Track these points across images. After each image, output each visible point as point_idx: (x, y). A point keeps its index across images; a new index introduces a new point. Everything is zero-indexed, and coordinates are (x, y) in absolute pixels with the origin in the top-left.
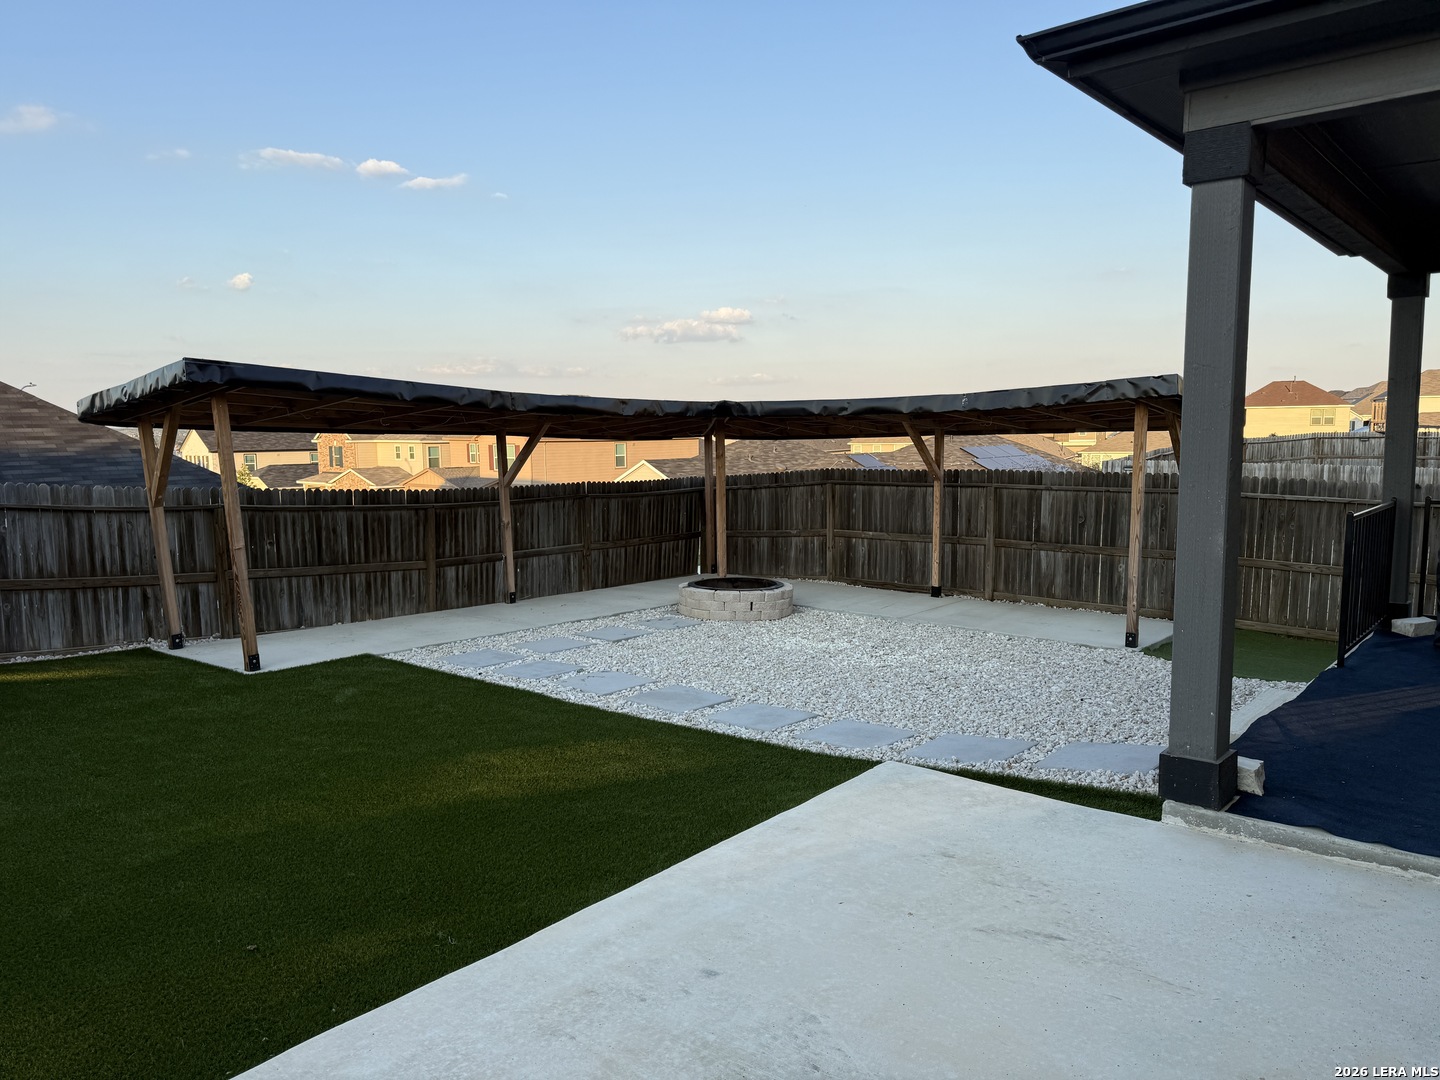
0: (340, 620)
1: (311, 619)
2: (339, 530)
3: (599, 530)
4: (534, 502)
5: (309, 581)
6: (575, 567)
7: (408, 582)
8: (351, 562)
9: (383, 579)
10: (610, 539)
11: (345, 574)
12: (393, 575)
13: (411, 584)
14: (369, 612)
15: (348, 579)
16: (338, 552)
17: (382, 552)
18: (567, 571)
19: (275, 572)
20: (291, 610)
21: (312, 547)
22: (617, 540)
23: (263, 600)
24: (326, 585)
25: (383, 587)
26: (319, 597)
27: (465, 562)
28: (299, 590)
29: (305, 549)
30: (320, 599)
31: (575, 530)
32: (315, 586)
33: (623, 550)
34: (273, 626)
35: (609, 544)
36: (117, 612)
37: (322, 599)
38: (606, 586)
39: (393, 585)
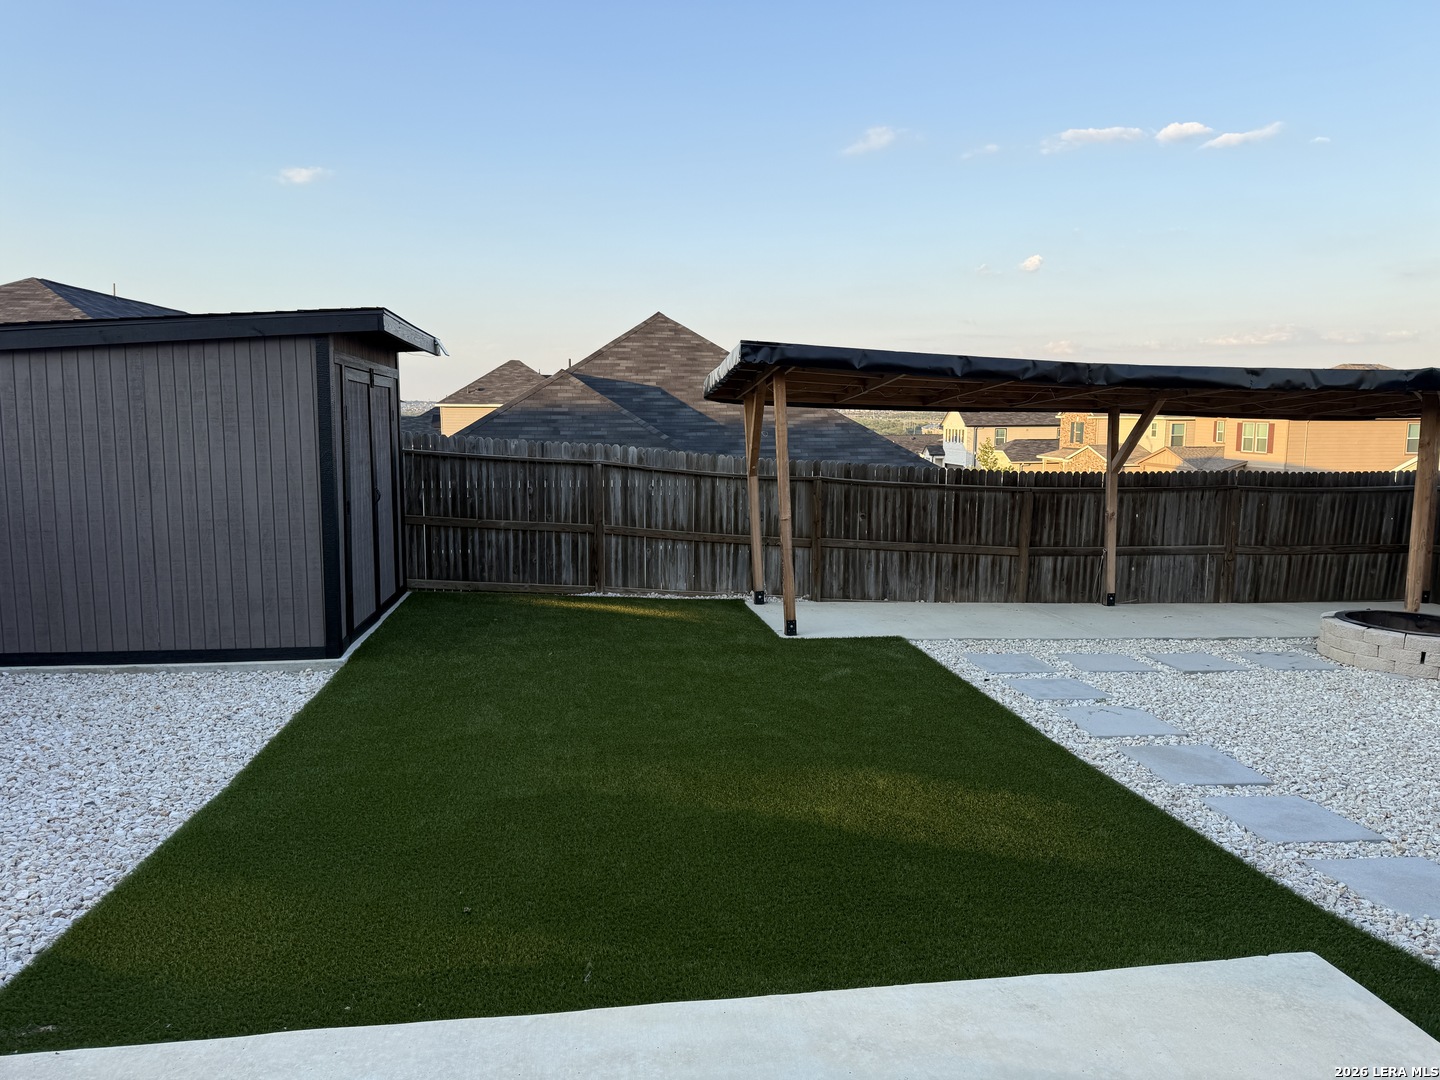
0: (923, 597)
1: (895, 592)
2: (929, 507)
3: (1251, 530)
4: (1161, 491)
5: (896, 556)
6: (1211, 573)
7: (998, 568)
8: (939, 542)
9: (971, 562)
10: (1267, 543)
11: (932, 553)
12: (982, 559)
13: (1000, 570)
14: (954, 593)
15: (935, 558)
16: (926, 530)
17: (971, 534)
18: (1199, 577)
19: (863, 544)
20: (877, 582)
21: (902, 523)
22: (1277, 545)
23: (851, 569)
24: (912, 561)
25: (970, 570)
26: (904, 572)
27: (1065, 553)
28: (885, 564)
29: (894, 525)
30: (905, 574)
31: (1215, 528)
32: (901, 561)
33: (1285, 559)
34: (858, 595)
35: (1263, 550)
36: (728, 565)
37: (908, 574)
38: (1256, 600)
39: (981, 569)
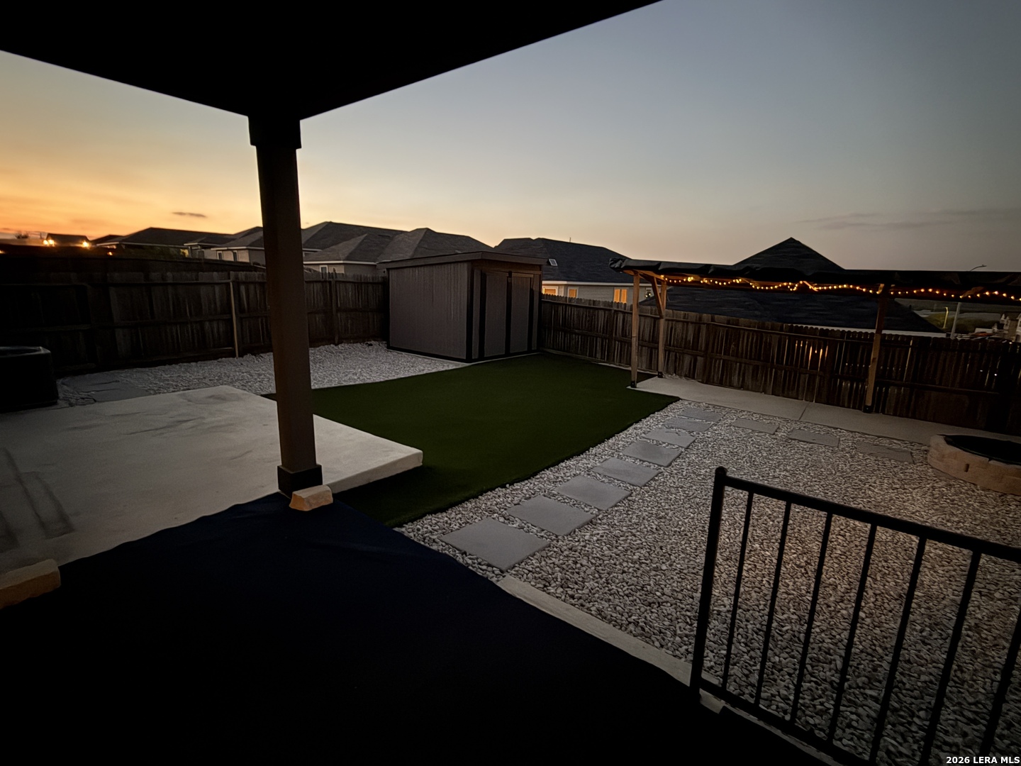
0: (765, 391)
1: (748, 386)
5: (751, 368)
8: (777, 363)
11: (772, 369)
12: (802, 376)
14: (783, 392)
15: (774, 372)
16: (770, 356)
19: (733, 359)
20: (738, 380)
21: (756, 351)
23: (725, 371)
24: (760, 371)
25: (794, 381)
28: (744, 371)
29: (751, 351)
30: (755, 378)
32: (754, 370)
39: (801, 381)
